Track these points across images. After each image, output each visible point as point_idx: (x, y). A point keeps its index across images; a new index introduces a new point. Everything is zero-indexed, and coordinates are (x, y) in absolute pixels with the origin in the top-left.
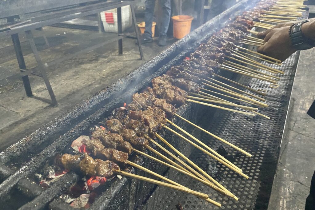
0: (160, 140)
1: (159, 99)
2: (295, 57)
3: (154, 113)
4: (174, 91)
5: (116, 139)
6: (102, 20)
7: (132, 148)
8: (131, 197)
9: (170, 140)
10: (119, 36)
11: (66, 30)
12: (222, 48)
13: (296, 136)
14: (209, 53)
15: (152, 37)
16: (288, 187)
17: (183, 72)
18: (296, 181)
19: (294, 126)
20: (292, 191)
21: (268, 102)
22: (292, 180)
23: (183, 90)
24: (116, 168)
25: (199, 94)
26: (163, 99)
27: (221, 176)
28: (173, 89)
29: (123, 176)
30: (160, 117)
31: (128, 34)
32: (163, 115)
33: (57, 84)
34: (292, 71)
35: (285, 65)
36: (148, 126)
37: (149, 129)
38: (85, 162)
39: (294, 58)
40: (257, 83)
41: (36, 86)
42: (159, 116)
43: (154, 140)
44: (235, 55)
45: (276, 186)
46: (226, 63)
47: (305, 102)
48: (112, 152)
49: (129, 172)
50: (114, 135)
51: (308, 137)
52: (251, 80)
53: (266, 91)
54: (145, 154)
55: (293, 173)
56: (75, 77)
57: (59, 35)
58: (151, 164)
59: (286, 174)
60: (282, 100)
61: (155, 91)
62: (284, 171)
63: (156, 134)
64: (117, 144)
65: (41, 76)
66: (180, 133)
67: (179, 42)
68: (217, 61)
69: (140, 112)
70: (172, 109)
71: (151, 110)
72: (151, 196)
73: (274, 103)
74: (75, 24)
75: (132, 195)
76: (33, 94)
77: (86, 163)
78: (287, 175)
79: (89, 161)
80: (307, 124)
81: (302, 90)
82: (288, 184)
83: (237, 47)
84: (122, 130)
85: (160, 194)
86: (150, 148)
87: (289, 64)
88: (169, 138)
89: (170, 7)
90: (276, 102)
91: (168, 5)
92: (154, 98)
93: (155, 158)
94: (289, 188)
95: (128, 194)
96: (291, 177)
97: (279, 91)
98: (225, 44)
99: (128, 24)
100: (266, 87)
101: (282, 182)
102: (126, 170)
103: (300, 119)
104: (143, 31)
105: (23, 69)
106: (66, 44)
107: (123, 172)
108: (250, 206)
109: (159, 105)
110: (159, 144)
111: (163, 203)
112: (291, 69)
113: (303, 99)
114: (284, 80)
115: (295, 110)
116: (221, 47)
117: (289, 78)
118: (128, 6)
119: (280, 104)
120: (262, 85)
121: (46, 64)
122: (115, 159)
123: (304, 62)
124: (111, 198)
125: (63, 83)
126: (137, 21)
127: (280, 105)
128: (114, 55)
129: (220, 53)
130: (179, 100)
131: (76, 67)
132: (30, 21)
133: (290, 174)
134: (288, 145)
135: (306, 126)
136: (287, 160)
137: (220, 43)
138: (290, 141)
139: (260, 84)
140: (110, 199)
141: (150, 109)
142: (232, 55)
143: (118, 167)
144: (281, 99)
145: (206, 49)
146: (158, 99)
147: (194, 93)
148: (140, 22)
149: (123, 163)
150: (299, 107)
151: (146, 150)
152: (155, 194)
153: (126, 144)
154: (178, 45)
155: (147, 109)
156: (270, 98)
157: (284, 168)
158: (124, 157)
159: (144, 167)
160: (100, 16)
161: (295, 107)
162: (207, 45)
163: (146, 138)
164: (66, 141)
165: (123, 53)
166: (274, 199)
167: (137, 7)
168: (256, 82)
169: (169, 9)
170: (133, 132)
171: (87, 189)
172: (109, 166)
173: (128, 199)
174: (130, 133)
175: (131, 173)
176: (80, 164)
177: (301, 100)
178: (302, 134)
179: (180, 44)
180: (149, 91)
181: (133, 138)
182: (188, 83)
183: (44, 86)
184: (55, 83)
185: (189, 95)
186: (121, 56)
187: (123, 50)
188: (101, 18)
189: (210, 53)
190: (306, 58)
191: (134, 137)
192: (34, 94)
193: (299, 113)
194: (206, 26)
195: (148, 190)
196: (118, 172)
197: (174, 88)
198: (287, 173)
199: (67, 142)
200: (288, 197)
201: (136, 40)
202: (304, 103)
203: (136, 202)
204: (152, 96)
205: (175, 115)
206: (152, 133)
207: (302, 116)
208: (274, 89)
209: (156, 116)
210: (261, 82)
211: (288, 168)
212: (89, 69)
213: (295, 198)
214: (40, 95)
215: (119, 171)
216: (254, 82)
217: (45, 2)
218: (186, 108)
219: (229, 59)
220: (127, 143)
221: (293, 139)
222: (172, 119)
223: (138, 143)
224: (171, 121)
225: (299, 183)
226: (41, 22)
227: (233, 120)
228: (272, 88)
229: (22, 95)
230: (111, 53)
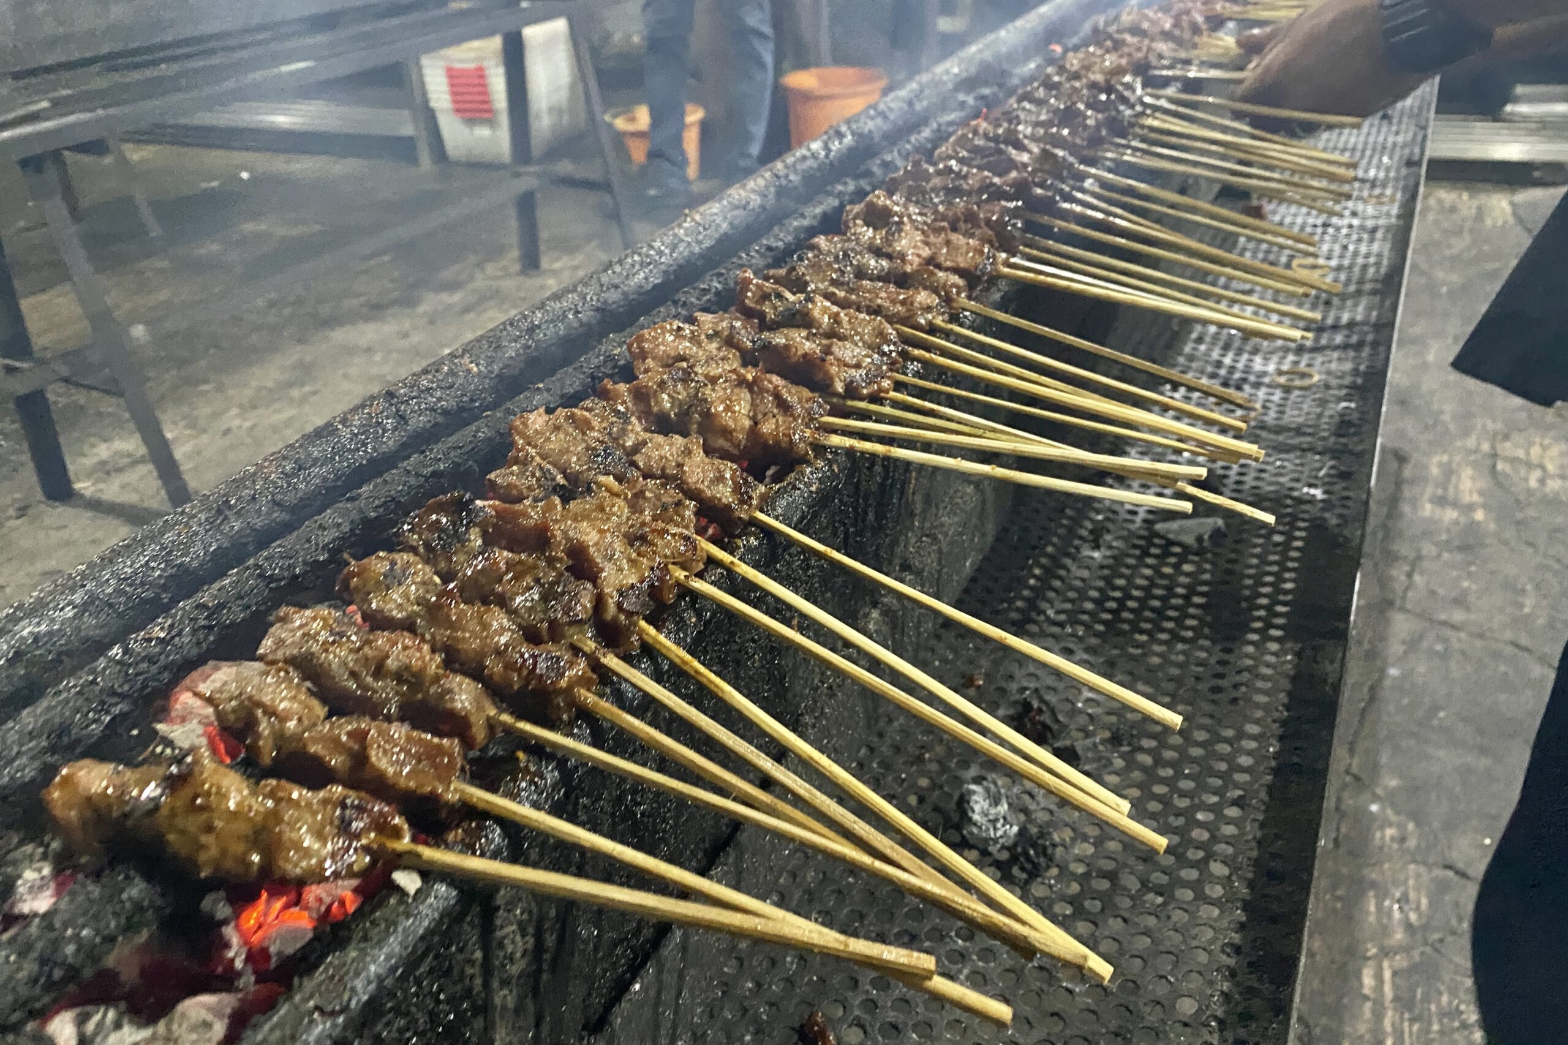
0: (666, 658)
1: (666, 435)
2: (1390, 236)
3: (633, 513)
4: (751, 391)
5: (391, 663)
6: (433, 104)
7: (492, 712)
8: (504, 997)
9: (738, 662)
10: (517, 175)
11: (249, 157)
12: (1014, 174)
13: (1421, 637)
14: (942, 202)
15: (685, 180)
16: (1398, 895)
17: (802, 296)
18: (1435, 864)
19: (1407, 589)
20: (1420, 916)
21: (1271, 460)
22: (1418, 857)
23: (800, 388)
24: (382, 827)
25: (887, 410)
26: (685, 435)
27: (1036, 853)
28: (742, 382)
29: (429, 873)
30: (663, 532)
31: (565, 167)
32: (683, 519)
33: (204, 431)
34: (1382, 302)
35: (1343, 277)
36: (589, 586)
37: (599, 601)
38: (195, 798)
39: (1384, 239)
40: (1209, 369)
41: (93, 446)
42: (660, 525)
43: (627, 659)
44: (1078, 209)
45: (1339, 893)
46: (1035, 252)
47: (1454, 466)
48: (360, 736)
49: (469, 848)
50: (381, 640)
51: (1481, 636)
52: (1180, 354)
53: (1258, 406)
54: (569, 742)
55: (1418, 824)
56: (295, 393)
57: (215, 184)
58: (620, 799)
59: (1382, 828)
60: (1336, 443)
61: (641, 396)
62: (1371, 813)
63: (643, 624)
64: (403, 695)
65: (112, 389)
66: (795, 622)
67: (790, 160)
68: (984, 240)
69: (551, 508)
70: (736, 489)
71: (617, 495)
72: (637, 987)
73: (1297, 461)
74: (297, 127)
75: (505, 983)
76: (78, 486)
77: (202, 808)
78: (1390, 832)
79: (218, 793)
80: (1470, 575)
81: (1436, 407)
82: (1396, 883)
83: (1090, 176)
84: (434, 612)
85: (692, 972)
86: (606, 707)
87: (1365, 267)
88: (727, 654)
89: (767, 30)
90: (1309, 455)
91: (756, 19)
92: (636, 430)
93: (644, 765)
94: (1403, 900)
95: (478, 981)
96: (1412, 843)
97: (1323, 403)
98: (1025, 157)
99: (566, 118)
100: (1257, 385)
101: (1366, 872)
102: (451, 837)
103: (1434, 554)
104: (638, 152)
105: (17, 360)
106: (249, 227)
107: (429, 853)
108: (1200, 1008)
109: (663, 469)
110: (659, 682)
111: (726, 1020)
112: (1374, 292)
113: (1444, 452)
114: (1345, 347)
115: (1406, 508)
116: (1007, 171)
117: (1370, 338)
118: (560, 25)
119: (1331, 463)
120: (1237, 375)
121: (139, 331)
122: (381, 776)
123: (1440, 274)
124: (345, 1009)
125: (237, 422)
126: (608, 104)
127: (1333, 472)
128: (499, 273)
129: (999, 200)
130: (777, 442)
131: (300, 341)
132: (44, 109)
133: (1401, 827)
134: (1387, 683)
135: (1466, 584)
136: (1384, 759)
137: (1000, 152)
138: (1390, 661)
139: (1223, 372)
140: (341, 1020)
141: (608, 490)
142: (1066, 211)
143: (397, 820)
144: (1332, 439)
145: (931, 185)
146: (660, 439)
147: (862, 405)
148: (627, 109)
149: (433, 799)
150: (1429, 491)
151: (577, 718)
152: (659, 972)
153: (450, 691)
154: (787, 176)
155: (589, 490)
156: (1281, 438)
157: (1373, 802)
158: (436, 767)
159: (573, 819)
160: (423, 85)
161: (1407, 492)
162: (935, 164)
163: (576, 650)
164: (114, 694)
165: (545, 263)
166: (1333, 962)
167: (607, 37)
168: (1207, 362)
169: (761, 35)
170: (499, 619)
171: (239, 964)
172: (342, 818)
173: (484, 1009)
174: (485, 626)
175: (482, 855)
176: (164, 811)
177: (1436, 459)
178: (1453, 627)
179: (795, 171)
180: (607, 399)
181: (499, 653)
182: (827, 351)
183: (131, 444)
184: (193, 424)
185: (830, 414)
186: (530, 276)
187: (542, 248)
188: (424, 94)
189: (950, 204)
190: (1448, 253)
191: (507, 645)
192: (83, 486)
193: (1430, 520)
194: (932, 80)
195: (619, 951)
196: (400, 855)
197: (750, 377)
198: (1391, 825)
199: (123, 696)
200: (1400, 947)
201: (608, 198)
202: (1449, 472)
203: (538, 1025)
204: (627, 421)
205: (754, 522)
206: (615, 619)
207: (1444, 537)
208: (1297, 393)
209: (644, 524)
210: (1227, 360)
211: (1391, 799)
212: (369, 350)
213: (1437, 950)
214: (112, 491)
215: (405, 843)
216: (1194, 365)
217: (118, 12)
218: (819, 479)
219: (1047, 232)
220: (460, 685)
221: (1405, 652)
222: (740, 543)
223: (528, 684)
224: (732, 553)
225: (1450, 874)
226: (100, 112)
227: (1092, 558)
228: (1287, 389)
229: (17, 496)
230: (480, 265)
